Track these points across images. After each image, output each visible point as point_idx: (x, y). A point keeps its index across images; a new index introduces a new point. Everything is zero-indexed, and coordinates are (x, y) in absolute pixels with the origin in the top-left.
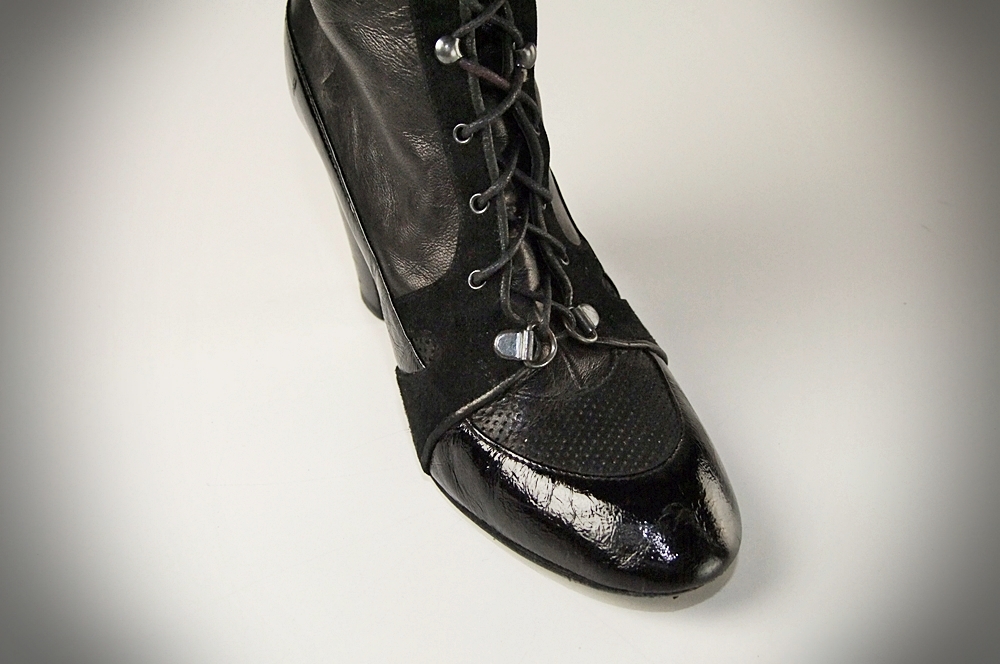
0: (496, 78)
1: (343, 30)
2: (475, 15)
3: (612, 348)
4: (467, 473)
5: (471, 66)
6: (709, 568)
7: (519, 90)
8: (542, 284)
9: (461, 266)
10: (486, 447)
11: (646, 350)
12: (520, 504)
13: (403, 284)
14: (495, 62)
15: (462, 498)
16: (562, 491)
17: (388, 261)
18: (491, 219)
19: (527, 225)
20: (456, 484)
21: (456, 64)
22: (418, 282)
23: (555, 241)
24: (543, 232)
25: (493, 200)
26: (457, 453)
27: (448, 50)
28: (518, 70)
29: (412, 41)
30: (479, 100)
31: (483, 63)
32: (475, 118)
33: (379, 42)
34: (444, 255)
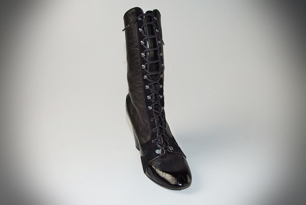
0: (157, 112)
1: (136, 104)
2: (154, 103)
3: (175, 154)
4: (150, 171)
5: (154, 110)
6: (186, 184)
7: (161, 113)
8: (164, 143)
9: (151, 139)
10: (153, 167)
11: (181, 154)
12: (158, 176)
13: (142, 142)
14: (157, 109)
15: (150, 176)
16: (164, 173)
17: (140, 138)
18: (156, 133)
19: (161, 133)
20: (149, 174)
21: (151, 110)
22: (145, 142)
23: (166, 136)
24: (164, 135)
25: (156, 129)
26: (149, 169)
27: (150, 108)
28: (161, 111)
29: (145, 106)
30: (154, 115)
31: (155, 110)
32: (154, 117)
33: (141, 106)
34: (149, 138)
